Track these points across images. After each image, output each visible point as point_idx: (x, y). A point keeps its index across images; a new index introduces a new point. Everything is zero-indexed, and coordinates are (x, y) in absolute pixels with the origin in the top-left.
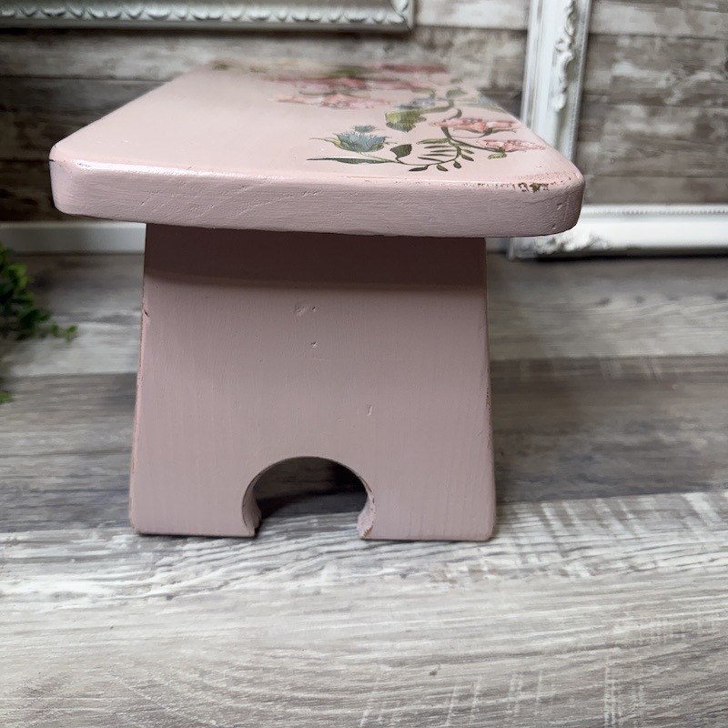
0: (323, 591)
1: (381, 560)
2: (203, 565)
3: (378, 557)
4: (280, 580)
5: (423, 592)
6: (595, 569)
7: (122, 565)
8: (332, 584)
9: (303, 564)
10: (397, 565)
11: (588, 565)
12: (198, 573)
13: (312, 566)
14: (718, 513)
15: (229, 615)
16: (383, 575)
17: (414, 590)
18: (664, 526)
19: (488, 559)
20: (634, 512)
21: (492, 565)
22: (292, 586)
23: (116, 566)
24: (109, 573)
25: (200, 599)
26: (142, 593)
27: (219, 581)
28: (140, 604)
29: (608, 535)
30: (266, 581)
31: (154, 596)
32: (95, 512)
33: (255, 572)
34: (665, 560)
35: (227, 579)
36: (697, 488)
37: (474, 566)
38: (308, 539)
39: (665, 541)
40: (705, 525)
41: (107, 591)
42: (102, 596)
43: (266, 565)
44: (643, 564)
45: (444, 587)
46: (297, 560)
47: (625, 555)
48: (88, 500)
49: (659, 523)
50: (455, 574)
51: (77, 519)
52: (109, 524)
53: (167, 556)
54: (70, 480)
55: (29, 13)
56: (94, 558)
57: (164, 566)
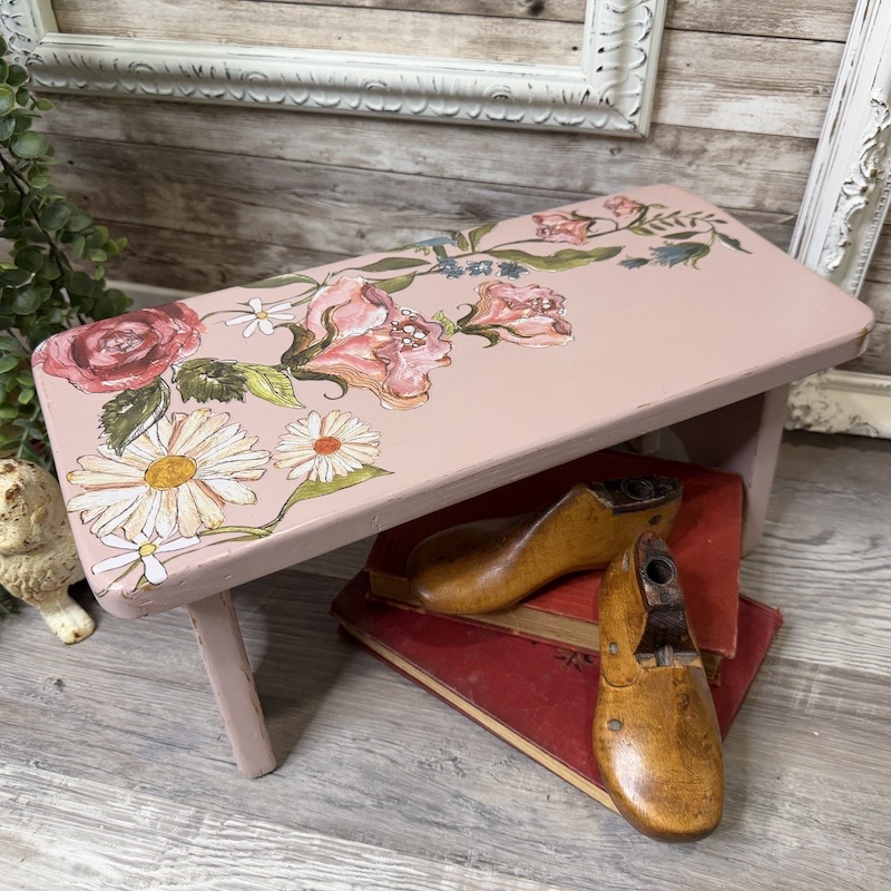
2: (201, 868)
7: (139, 847)
12: (193, 878)
23: (132, 845)
24: (125, 853)
26: (142, 887)
32: (137, 768)
41: (116, 876)
42: (110, 881)
48: (137, 748)
51: (121, 773)
52: (143, 788)
53: (177, 846)
54: (131, 717)
55: (187, 93)
56: (119, 830)
57: (170, 859)
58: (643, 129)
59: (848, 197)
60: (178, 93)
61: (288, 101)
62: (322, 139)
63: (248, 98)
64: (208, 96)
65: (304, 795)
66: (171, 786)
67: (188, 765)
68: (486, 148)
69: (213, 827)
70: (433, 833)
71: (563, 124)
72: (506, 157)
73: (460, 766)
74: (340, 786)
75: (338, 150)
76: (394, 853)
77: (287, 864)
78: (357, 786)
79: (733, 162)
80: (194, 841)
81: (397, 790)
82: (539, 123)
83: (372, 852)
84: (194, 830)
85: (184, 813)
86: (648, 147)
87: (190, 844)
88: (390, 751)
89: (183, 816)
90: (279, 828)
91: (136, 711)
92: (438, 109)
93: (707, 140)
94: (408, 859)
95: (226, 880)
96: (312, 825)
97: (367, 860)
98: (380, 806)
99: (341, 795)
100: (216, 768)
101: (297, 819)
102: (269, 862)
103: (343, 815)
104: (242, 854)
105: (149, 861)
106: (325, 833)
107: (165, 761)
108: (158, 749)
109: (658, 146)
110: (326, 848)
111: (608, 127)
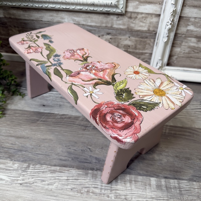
0: (53, 190)
1: (68, 184)
2: (30, 177)
3: (68, 183)
4: (45, 185)
5: (74, 195)
6: (116, 197)
7: (14, 173)
8: (55, 188)
9: (51, 181)
10: (71, 186)
11: (115, 195)
12: (29, 179)
13: (53, 182)
14: (156, 186)
15: (31, 192)
16: (67, 188)
17: (72, 194)
18: (140, 187)
19: (93, 189)
20: (135, 181)
21: (93, 190)
22: (47, 187)
23: (13, 173)
24: (11, 175)
25: (27, 186)
26: (16, 182)
27: (32, 182)
28: (15, 185)
29: (125, 187)
30: (42, 184)
31: (18, 183)
32: (13, 156)
33: (40, 181)
34: (135, 198)
35: (34, 182)
36: (156, 176)
37: (89, 190)
38: (55, 174)
39: (138, 192)
40: (151, 189)
41: (9, 180)
42: (8, 181)
43: (44, 180)
44: (129, 198)
45: (79, 194)
46: (50, 180)
47: (126, 194)
48: (13, 152)
49: (139, 186)
50: (83, 191)
51: (9, 157)
52: (15, 160)
53: (24, 172)
54: (11, 145)
55: (19, 4)
56: (9, 170)
57: (23, 175)
58: (124, 12)
59: (168, 25)
60: (17, 5)
61: (44, 6)
62: (52, 16)
63: (34, 6)
64: (24, 5)
65: (55, 159)
66: (22, 159)
67: (26, 155)
68: (89, 17)
69: (33, 168)
70: (86, 164)
71: (106, 11)
72: (94, 19)
73: (91, 150)
74: (63, 156)
75: (55, 19)
76: (77, 169)
77: (51, 174)
78: (67, 156)
79: (143, 20)
80: (28, 171)
81: (77, 156)
82: (101, 11)
83: (72, 170)
84: (28, 168)
85: (25, 165)
86: (125, 17)
87: (27, 171)
88: (75, 148)
89: (25, 166)
90: (49, 166)
91: (12, 144)
92: (78, 7)
93: (137, 15)
94: (80, 170)
95: (37, 179)
96: (57, 165)
97: (71, 171)
98: (73, 160)
99: (63, 158)
100: (33, 155)
101: (53, 164)
102: (47, 174)
103: (64, 162)
104: (40, 173)
105: (17, 176)
106: (60, 166)
107: (20, 154)
108: (18, 152)
109: (127, 16)
110: (60, 170)
111: (116, 11)
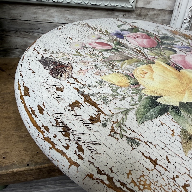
58: (134, 7)
59: (185, 23)
75: (40, 17)
79: (155, 18)
82: (105, 6)
86: (133, 14)
92: (76, 1)
93: (148, 12)
111: (126, 7)
